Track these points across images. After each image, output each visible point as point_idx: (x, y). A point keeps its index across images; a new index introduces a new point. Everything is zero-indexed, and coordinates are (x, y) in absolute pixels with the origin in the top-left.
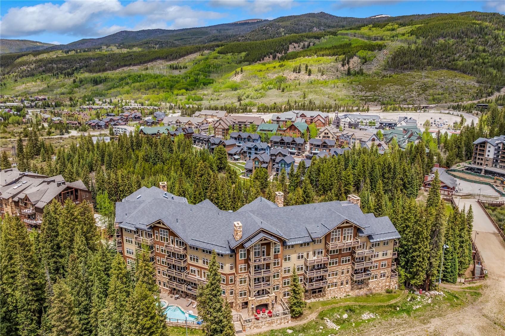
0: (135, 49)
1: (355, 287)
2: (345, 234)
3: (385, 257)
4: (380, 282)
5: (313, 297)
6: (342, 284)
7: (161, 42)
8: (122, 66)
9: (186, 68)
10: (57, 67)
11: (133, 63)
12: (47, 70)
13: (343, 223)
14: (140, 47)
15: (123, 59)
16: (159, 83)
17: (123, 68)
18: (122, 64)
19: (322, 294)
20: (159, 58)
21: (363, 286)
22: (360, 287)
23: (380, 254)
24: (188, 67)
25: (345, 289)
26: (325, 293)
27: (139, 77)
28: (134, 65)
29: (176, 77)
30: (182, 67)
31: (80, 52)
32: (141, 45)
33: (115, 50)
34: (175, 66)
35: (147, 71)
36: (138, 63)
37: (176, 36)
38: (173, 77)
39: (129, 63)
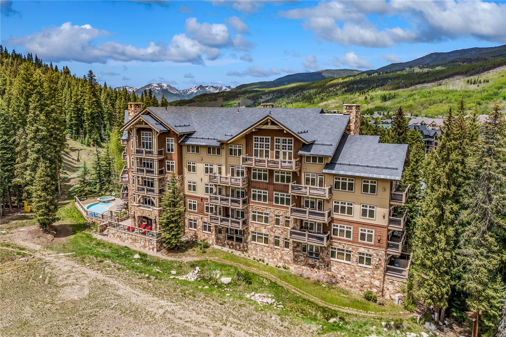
0: (438, 68)
1: (302, 258)
2: (278, 147)
3: (367, 220)
4: (356, 271)
5: (228, 244)
6: (277, 243)
7: (471, 59)
8: (416, 84)
9: (488, 81)
10: (357, 87)
11: (427, 80)
12: (349, 90)
13: (267, 124)
14: (444, 66)
15: (419, 77)
16: (447, 98)
17: (416, 86)
18: (417, 81)
19: (241, 246)
20: (458, 74)
21: (318, 264)
22: (310, 261)
23: (357, 209)
24: (490, 81)
25: (282, 254)
26: (247, 247)
27: (429, 93)
28: (428, 82)
29: (470, 91)
30: (482, 81)
31: (383, 74)
32: (447, 64)
33: (417, 70)
34: (473, 81)
35: (439, 87)
36: (433, 80)
37: (494, 53)
38: (466, 92)
39: (423, 80)
